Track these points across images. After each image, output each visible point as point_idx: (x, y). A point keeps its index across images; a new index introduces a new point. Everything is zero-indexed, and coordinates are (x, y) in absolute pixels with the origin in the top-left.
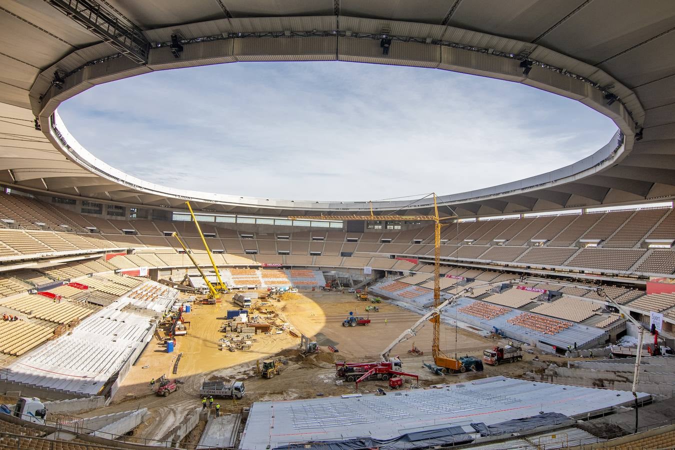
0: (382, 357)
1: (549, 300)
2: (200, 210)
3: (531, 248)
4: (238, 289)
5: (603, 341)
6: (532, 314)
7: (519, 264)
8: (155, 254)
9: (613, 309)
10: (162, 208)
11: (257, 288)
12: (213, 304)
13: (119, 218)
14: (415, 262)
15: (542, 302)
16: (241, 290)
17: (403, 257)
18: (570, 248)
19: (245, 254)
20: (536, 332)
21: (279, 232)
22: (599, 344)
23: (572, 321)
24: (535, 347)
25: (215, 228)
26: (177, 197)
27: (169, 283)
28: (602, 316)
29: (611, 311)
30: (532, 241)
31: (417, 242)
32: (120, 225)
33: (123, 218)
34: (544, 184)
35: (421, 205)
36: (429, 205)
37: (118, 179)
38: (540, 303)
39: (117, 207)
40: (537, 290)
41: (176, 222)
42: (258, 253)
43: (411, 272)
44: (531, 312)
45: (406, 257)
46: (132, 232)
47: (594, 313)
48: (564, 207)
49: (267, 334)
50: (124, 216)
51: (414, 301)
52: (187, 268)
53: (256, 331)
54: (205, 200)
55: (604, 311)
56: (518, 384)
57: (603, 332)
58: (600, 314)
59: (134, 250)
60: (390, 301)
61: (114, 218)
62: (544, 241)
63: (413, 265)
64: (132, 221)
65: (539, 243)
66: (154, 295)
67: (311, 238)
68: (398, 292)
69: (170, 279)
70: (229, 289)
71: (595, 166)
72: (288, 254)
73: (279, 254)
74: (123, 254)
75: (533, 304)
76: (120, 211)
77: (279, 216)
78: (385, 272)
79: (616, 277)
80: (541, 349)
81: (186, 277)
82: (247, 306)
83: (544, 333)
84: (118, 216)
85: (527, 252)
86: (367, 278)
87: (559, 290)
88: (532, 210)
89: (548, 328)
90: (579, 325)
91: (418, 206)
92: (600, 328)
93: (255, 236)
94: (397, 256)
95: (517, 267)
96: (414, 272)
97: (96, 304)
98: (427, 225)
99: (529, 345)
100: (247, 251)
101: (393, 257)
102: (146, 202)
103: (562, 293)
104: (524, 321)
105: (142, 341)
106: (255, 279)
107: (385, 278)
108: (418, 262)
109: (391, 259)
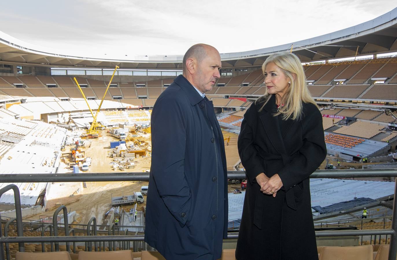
0: (234, 168)
1: (347, 124)
2: (73, 66)
3: (334, 86)
4: (112, 126)
5: (386, 151)
6: (335, 135)
7: (325, 99)
8: (43, 102)
9: (394, 129)
10: (43, 65)
13: (9, 75)
14: (244, 100)
15: (342, 126)
16: (114, 126)
17: (235, 96)
18: (364, 85)
19: (113, 99)
20: (338, 147)
21: (137, 81)
22: (384, 153)
23: (364, 138)
24: (338, 157)
25: (86, 80)
26: (56, 56)
27: (58, 123)
28: (386, 133)
29: (393, 130)
30: (335, 80)
31: (245, 85)
32: (12, 80)
33: (12, 75)
34: (349, 36)
35: (250, 56)
36: (256, 55)
37: (8, 42)
38: (340, 126)
39: (5, 66)
40: (338, 117)
41: (54, 76)
42: (123, 98)
43: (242, 108)
44: (334, 133)
45: (237, 96)
46: (21, 86)
47: (380, 132)
48: (360, 54)
49: (144, 157)
50: (13, 73)
52: (69, 112)
53: (136, 156)
54: (78, 57)
55: (387, 130)
56: (332, 182)
57: (387, 144)
58: (384, 132)
59: (26, 99)
60: (228, 130)
61: (5, 74)
62: (344, 80)
63: (243, 102)
64: (19, 77)
65: (339, 82)
66: (50, 134)
67: (162, 85)
68: (234, 123)
69: (58, 121)
70: (105, 127)
71: (392, 20)
72: (146, 98)
74: (19, 103)
75: (335, 127)
76: (9, 69)
77: (137, 68)
78: (221, 108)
79: (395, 105)
80: (342, 158)
81: (70, 119)
82: (122, 138)
83: (344, 147)
84: (8, 72)
85: (331, 89)
87: (355, 116)
88: (335, 57)
89: (347, 143)
90: (370, 141)
91: (248, 56)
92: (385, 142)
93: (119, 85)
94: (230, 96)
95: (323, 101)
96: (244, 108)
97: (10, 142)
98: (252, 71)
99: (333, 155)
100: (114, 97)
101: (227, 97)
102: (29, 60)
103: (356, 119)
104: (329, 139)
105: (54, 167)
106: (123, 118)
107: (222, 113)
108: (247, 100)
109: (225, 98)
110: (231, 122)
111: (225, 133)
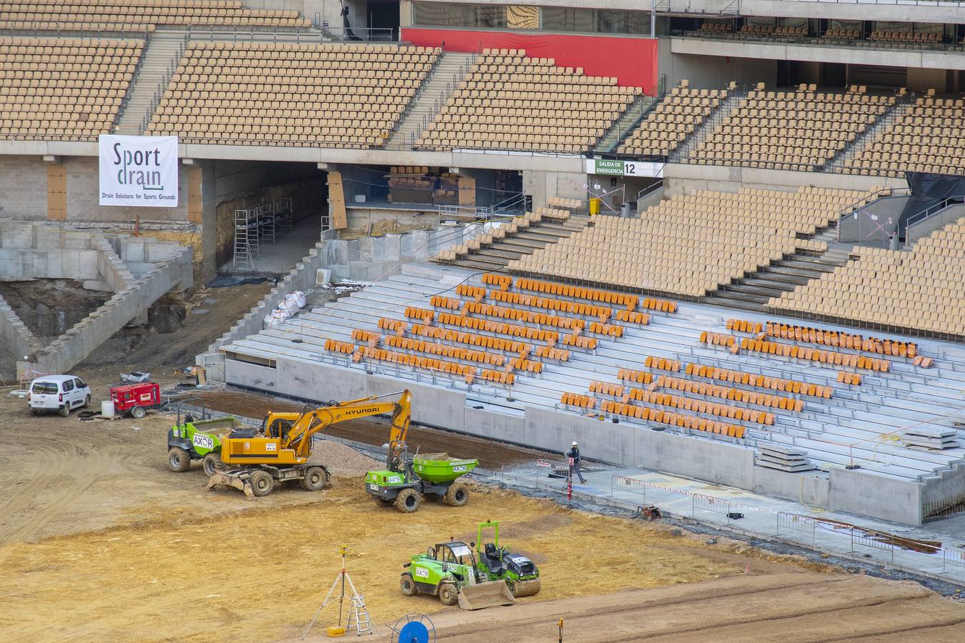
43: (611, 168)
51: (798, 464)
78: (323, 175)
86: (134, 249)
96: (644, 170)
107: (327, 245)
108: (662, 66)
109: (352, 37)
110: (529, 364)
111: (527, 516)
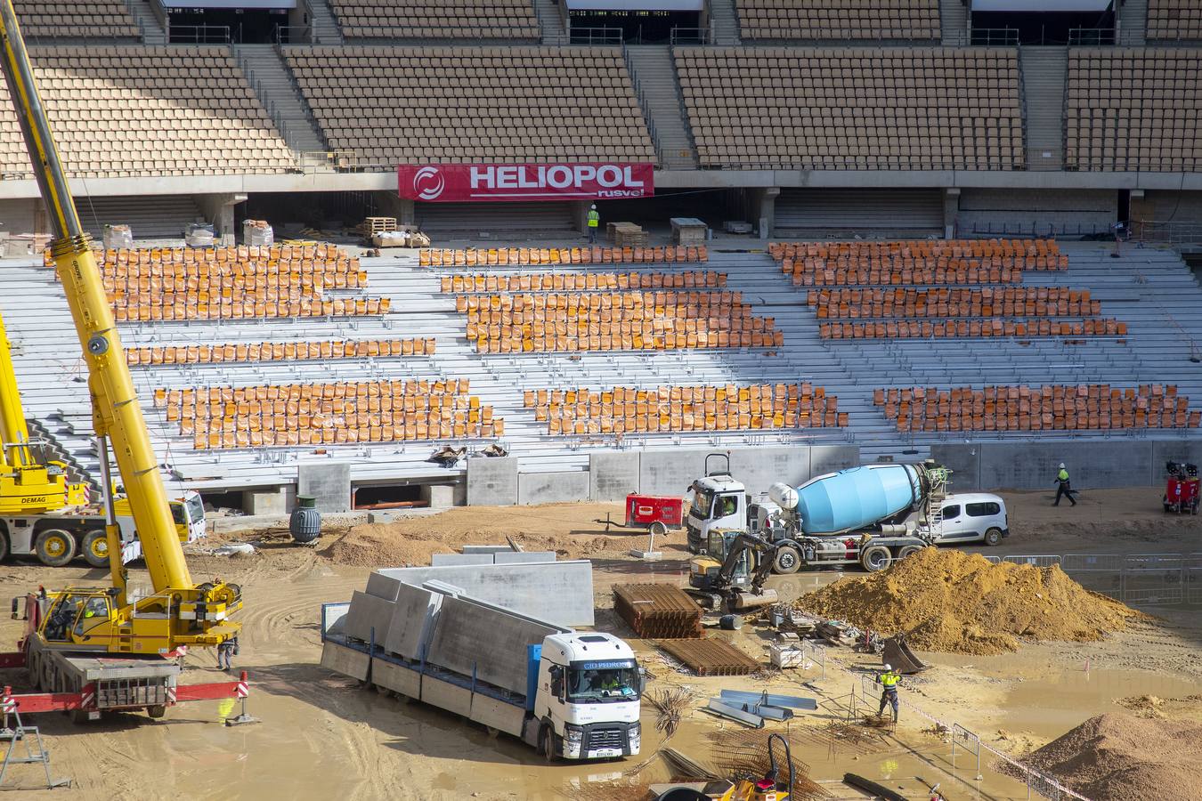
11: (460, 485)
12: (116, 720)
73: (578, 37)
